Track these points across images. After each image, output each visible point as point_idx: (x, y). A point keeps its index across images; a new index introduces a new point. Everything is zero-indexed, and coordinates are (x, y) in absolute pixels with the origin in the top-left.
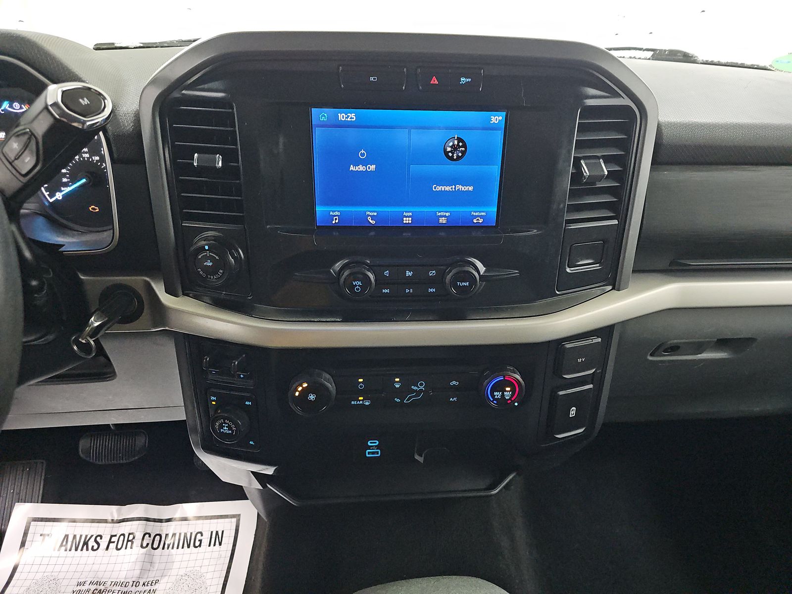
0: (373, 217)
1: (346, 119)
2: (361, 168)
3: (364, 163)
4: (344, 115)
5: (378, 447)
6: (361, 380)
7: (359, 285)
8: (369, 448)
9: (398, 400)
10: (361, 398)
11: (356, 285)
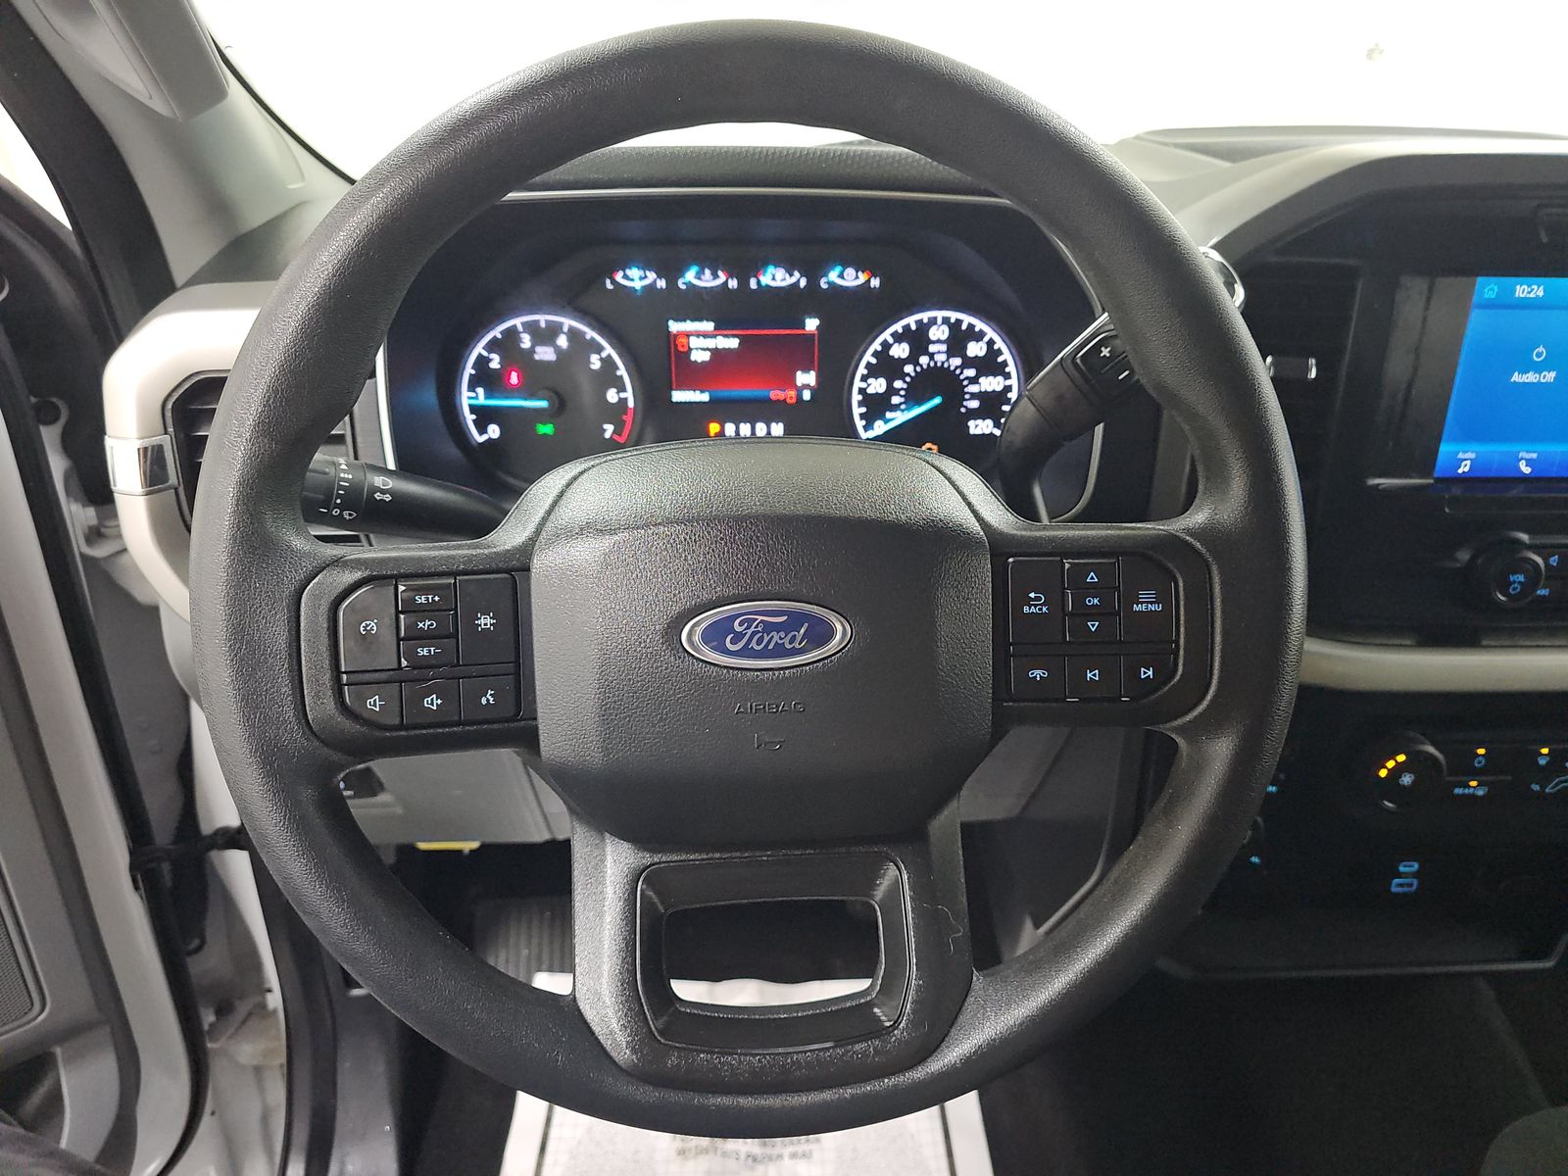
0: (1529, 462)
1: (1528, 296)
2: (1531, 377)
3: (1538, 368)
4: (1526, 287)
5: (1415, 875)
6: (1481, 751)
7: (1520, 583)
8: (1399, 875)
9: (1536, 787)
10: (1474, 783)
11: (1514, 582)
